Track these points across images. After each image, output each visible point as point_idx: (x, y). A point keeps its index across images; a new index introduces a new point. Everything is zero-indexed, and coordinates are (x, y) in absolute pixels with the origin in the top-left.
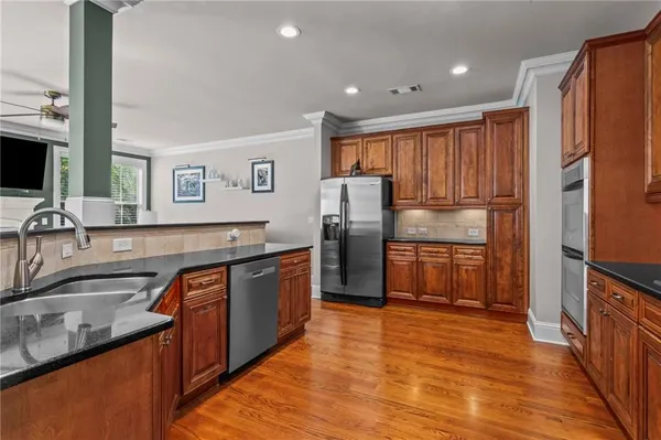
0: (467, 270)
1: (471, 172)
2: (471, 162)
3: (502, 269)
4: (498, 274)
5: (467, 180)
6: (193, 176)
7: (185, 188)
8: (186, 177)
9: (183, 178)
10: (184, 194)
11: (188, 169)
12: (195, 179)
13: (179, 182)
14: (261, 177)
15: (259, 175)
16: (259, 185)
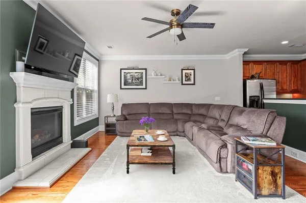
1: (296, 79)
2: (295, 76)
5: (294, 82)
6: (137, 74)
7: (130, 81)
8: (132, 74)
9: (129, 75)
10: (129, 84)
11: (133, 69)
12: (139, 76)
13: (125, 77)
14: (187, 77)
15: (186, 76)
16: (186, 81)
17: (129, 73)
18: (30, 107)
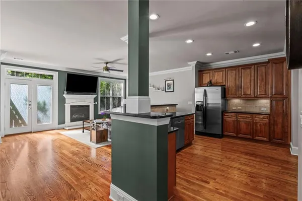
0: (260, 125)
1: (263, 83)
2: (262, 79)
3: (277, 125)
4: (275, 127)
5: (260, 87)
14: (169, 86)
16: (168, 89)
18: (70, 105)
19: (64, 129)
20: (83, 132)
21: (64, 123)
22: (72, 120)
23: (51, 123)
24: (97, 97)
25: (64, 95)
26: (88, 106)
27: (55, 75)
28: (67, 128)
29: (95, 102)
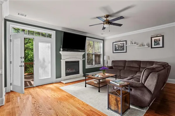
6: (121, 44)
7: (118, 48)
8: (118, 45)
9: (117, 45)
10: (117, 50)
11: (119, 42)
12: (122, 45)
13: (115, 46)
14: (156, 42)
15: (154, 41)
16: (155, 45)
17: (117, 44)
18: (65, 61)
19: (60, 82)
20: (86, 86)
21: (60, 77)
22: (67, 74)
23: (50, 77)
24: (85, 54)
25: (61, 52)
26: (78, 62)
27: (53, 33)
28: (64, 82)
29: (83, 59)
